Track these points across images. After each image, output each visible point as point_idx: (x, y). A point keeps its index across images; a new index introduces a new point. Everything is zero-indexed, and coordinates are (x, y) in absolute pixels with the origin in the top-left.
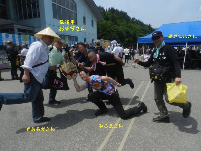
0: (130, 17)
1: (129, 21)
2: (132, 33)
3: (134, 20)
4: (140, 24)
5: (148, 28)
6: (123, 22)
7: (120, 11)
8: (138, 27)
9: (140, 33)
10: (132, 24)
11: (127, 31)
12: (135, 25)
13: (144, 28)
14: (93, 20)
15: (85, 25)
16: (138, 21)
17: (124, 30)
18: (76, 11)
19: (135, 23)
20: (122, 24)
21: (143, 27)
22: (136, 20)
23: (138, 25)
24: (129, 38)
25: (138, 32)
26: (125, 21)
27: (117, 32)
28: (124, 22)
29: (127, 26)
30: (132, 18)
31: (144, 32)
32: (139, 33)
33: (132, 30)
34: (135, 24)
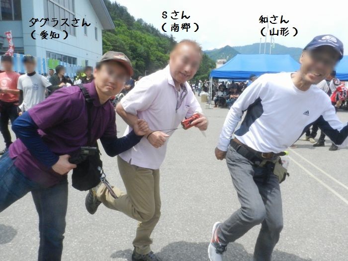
0: (133, 17)
1: (131, 25)
2: (143, 51)
3: (141, 24)
4: (152, 33)
5: (170, 42)
6: (120, 27)
7: (112, 3)
8: (150, 38)
9: (157, 52)
10: (139, 33)
11: (133, 45)
12: (146, 35)
13: (161, 42)
14: (97, 27)
15: (86, 35)
16: (150, 26)
17: (127, 44)
18: (73, 11)
19: (144, 31)
20: (119, 31)
21: (160, 39)
22: (146, 24)
23: (149, 35)
24: (137, 60)
25: (152, 49)
26: (124, 25)
27: (112, 46)
28: (122, 26)
29: (132, 36)
30: (136, 20)
31: (163, 50)
32: (155, 50)
33: (141, 44)
34: (144, 33)
